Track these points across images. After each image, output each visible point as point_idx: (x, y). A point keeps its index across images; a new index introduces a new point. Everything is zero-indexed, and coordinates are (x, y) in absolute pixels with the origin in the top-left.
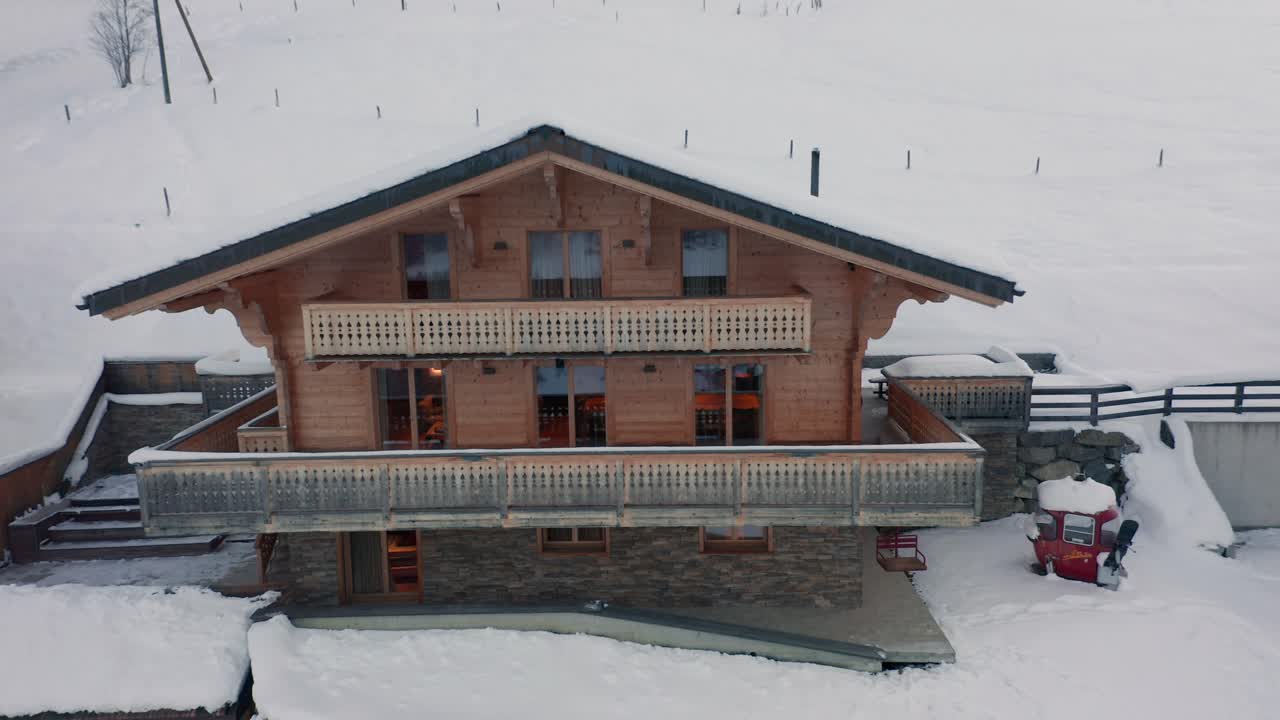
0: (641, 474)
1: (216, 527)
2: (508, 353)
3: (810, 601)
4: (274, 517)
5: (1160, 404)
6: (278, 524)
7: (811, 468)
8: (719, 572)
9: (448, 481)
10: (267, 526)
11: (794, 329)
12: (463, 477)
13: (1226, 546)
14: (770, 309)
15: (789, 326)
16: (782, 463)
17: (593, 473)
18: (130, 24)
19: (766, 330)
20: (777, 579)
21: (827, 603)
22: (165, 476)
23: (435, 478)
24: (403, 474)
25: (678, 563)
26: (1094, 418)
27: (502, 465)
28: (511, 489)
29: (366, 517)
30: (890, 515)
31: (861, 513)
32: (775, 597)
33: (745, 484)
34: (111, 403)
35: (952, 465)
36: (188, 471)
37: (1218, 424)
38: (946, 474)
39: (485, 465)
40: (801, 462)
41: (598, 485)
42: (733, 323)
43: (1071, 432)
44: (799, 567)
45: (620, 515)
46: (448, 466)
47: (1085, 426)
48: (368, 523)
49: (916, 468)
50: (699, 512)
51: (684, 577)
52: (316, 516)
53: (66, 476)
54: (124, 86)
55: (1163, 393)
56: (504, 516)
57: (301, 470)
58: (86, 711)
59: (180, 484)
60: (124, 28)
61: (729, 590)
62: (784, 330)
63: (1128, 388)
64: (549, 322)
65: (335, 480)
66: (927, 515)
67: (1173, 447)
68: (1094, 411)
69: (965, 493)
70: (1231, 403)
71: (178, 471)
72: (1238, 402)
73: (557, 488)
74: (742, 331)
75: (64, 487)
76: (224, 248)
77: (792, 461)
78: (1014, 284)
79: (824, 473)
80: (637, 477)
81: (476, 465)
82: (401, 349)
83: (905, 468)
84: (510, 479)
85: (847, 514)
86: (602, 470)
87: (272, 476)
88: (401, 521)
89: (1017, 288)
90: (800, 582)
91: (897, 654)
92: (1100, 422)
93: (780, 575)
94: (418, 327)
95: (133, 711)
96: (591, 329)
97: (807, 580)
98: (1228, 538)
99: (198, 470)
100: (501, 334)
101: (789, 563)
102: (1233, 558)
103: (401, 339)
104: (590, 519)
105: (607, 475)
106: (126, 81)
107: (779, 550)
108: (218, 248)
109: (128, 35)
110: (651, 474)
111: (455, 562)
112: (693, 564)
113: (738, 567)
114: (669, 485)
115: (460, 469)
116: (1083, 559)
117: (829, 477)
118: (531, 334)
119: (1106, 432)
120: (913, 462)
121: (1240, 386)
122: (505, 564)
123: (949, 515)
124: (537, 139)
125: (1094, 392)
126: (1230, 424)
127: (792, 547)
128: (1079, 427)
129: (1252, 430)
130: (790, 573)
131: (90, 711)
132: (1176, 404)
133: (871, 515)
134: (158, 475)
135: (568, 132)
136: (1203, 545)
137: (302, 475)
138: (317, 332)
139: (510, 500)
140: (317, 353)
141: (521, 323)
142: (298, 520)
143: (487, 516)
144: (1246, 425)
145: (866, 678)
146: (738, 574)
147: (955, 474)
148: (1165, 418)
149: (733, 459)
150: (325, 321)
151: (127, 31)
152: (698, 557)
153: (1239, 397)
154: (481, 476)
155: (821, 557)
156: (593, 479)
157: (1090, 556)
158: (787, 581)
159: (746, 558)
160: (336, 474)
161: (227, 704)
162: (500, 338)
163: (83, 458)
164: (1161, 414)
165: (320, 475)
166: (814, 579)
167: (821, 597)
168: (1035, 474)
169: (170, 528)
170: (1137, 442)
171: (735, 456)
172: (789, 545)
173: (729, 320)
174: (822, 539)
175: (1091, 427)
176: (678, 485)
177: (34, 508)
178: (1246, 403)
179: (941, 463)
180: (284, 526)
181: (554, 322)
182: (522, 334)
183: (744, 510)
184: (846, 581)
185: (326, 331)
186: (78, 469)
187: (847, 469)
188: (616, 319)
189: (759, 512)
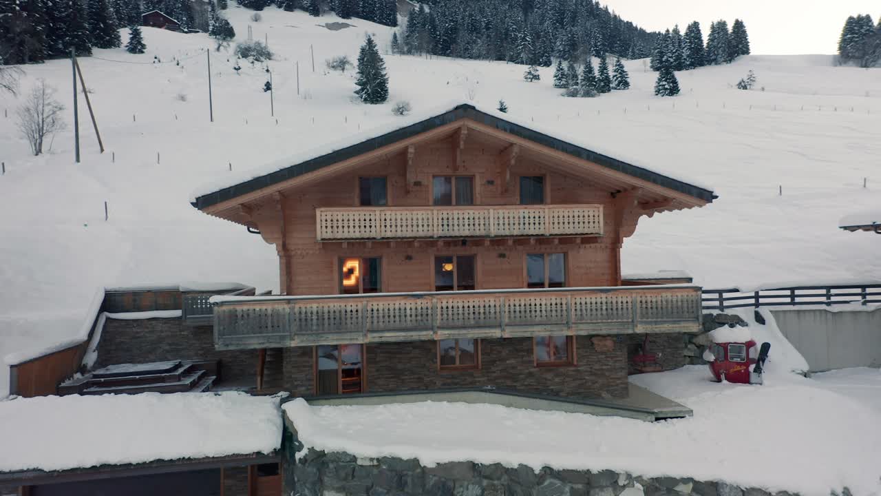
0: (515, 305)
1: (260, 344)
2: (435, 236)
3: (599, 396)
4: (296, 337)
5: (753, 301)
6: (298, 341)
7: (610, 300)
8: (546, 379)
9: (402, 312)
10: (292, 342)
11: (594, 222)
12: (411, 309)
13: (806, 371)
14: (581, 211)
15: (591, 221)
16: (593, 297)
17: (487, 306)
18: (45, 116)
19: (579, 223)
20: (579, 382)
21: (609, 396)
22: (230, 311)
23: (394, 309)
24: (375, 308)
25: (521, 374)
26: (722, 308)
27: (435, 300)
28: (439, 317)
29: (354, 335)
30: (654, 326)
31: (639, 326)
32: (579, 393)
33: (573, 310)
34: (108, 319)
35: (685, 297)
36: (245, 308)
37: (785, 312)
38: (682, 301)
39: (424, 301)
40: (604, 296)
41: (490, 312)
42: (561, 218)
43: (711, 315)
44: (592, 374)
45: (503, 330)
46: (403, 302)
47: (719, 312)
48: (354, 339)
49: (666, 298)
50: (549, 327)
51: (526, 383)
52: (323, 335)
53: (84, 362)
54: (37, 155)
55: (753, 294)
56: (435, 333)
57: (315, 306)
58: (184, 458)
59: (239, 316)
60: (41, 117)
61: (552, 390)
62: (589, 222)
63: (736, 290)
64: (458, 219)
65: (334, 312)
66: (674, 326)
67: (764, 324)
68: (721, 303)
69: (693, 312)
70: (788, 300)
71: (239, 308)
72: (793, 299)
73: (466, 315)
74: (566, 223)
75: (83, 369)
76: (281, 170)
77: (599, 295)
78: (712, 192)
79: (617, 302)
80: (512, 307)
81: (419, 301)
82: (373, 235)
83: (660, 298)
84: (439, 310)
85: (630, 326)
86: (492, 304)
87: (297, 310)
88: (374, 337)
89: (714, 194)
90: (594, 383)
91: (661, 412)
92: (725, 310)
93: (581, 379)
94: (383, 221)
95: (215, 456)
96: (482, 223)
97: (596, 382)
98: (806, 368)
99: (251, 307)
100: (431, 225)
101: (586, 371)
102: (810, 377)
103: (373, 229)
104: (485, 333)
105: (495, 306)
106: (38, 152)
107: (581, 363)
108: (278, 170)
109: (43, 122)
110: (520, 305)
111: (387, 378)
112: (531, 375)
113: (557, 376)
114: (530, 311)
115: (410, 304)
116: (741, 370)
117: (620, 304)
118: (448, 225)
119: (729, 315)
120: (664, 295)
121: (792, 289)
122: (419, 378)
123: (686, 325)
124: (460, 111)
125: (720, 292)
126: (790, 311)
127: (588, 361)
128: (715, 312)
129: (802, 314)
130: (587, 378)
131: (186, 457)
132: (761, 300)
133: (644, 326)
134: (226, 311)
135: (477, 108)
136: (793, 371)
137: (315, 310)
138: (324, 225)
139: (438, 323)
140: (324, 237)
141: (443, 219)
142: (311, 338)
143: (424, 333)
144: (799, 312)
145: (648, 424)
146: (557, 380)
147: (687, 301)
148: (757, 309)
149: (566, 295)
150: (329, 218)
151: (43, 119)
152: (532, 370)
153: (793, 296)
154: (422, 308)
155: (604, 367)
156: (487, 309)
157: (745, 368)
158: (586, 382)
159: (562, 370)
160: (335, 308)
161: (275, 449)
162: (430, 228)
163: (94, 351)
164: (754, 307)
165: (326, 310)
166: (600, 381)
167: (605, 392)
168: (694, 341)
169: (231, 344)
170: (746, 321)
171: (567, 293)
172: (585, 361)
173: (558, 217)
174: (603, 356)
175: (720, 312)
176: (536, 311)
177: (69, 380)
178: (797, 300)
179: (679, 295)
180: (302, 341)
181: (461, 218)
182: (443, 225)
183: (573, 326)
184: (618, 382)
185: (329, 224)
186: (91, 358)
187: (629, 300)
188: (496, 216)
189: (581, 326)
